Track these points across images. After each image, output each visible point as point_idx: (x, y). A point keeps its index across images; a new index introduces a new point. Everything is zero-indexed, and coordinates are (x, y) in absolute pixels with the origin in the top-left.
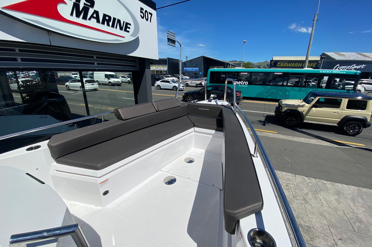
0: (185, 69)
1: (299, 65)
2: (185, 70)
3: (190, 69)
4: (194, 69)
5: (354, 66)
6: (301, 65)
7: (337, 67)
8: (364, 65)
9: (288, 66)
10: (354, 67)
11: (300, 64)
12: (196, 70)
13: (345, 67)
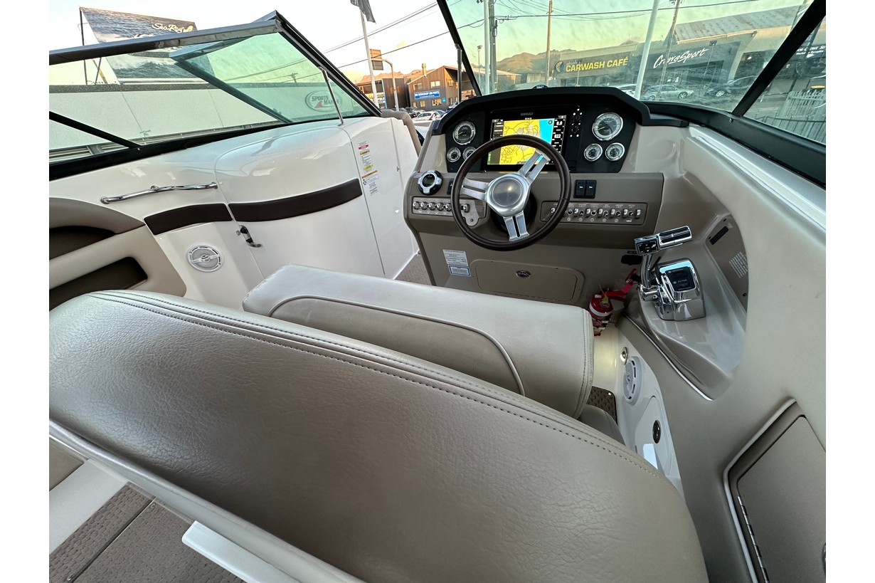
0: (416, 95)
1: (601, 65)
2: (416, 97)
3: (425, 94)
4: (431, 93)
5: (686, 55)
6: (603, 65)
7: (660, 60)
8: (703, 50)
9: (583, 69)
10: (688, 57)
11: (602, 63)
12: (435, 95)
13: (673, 58)
